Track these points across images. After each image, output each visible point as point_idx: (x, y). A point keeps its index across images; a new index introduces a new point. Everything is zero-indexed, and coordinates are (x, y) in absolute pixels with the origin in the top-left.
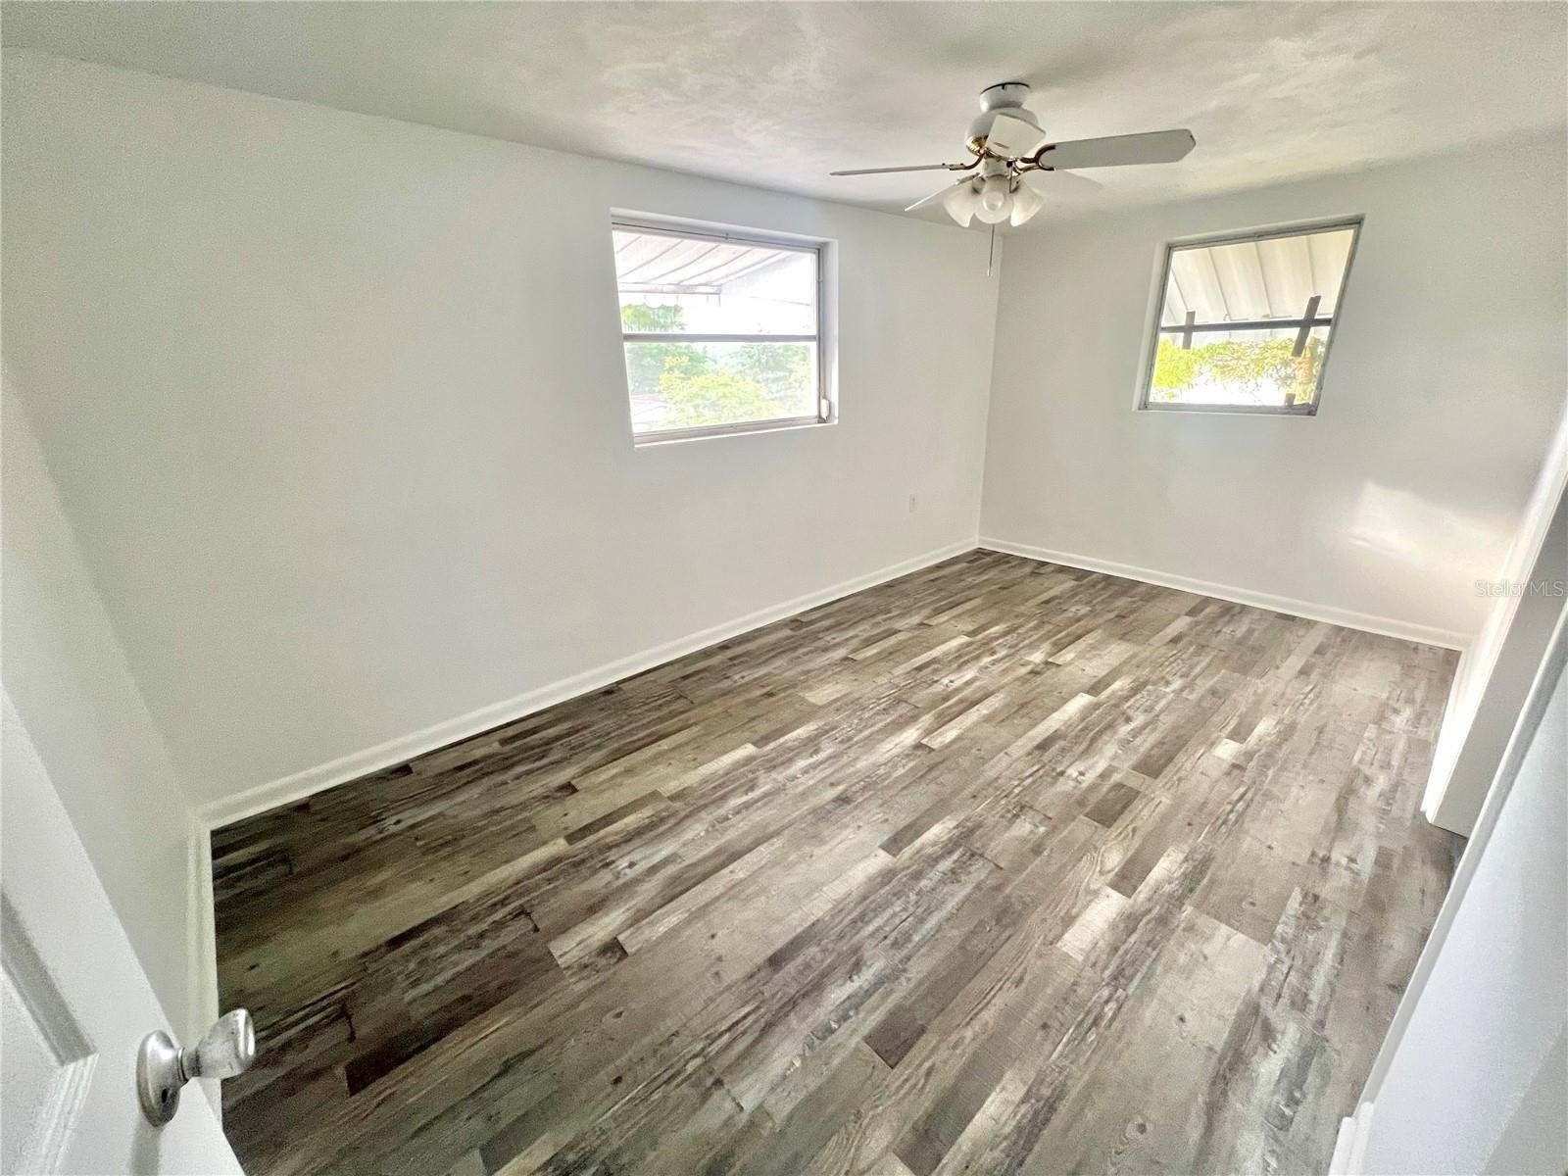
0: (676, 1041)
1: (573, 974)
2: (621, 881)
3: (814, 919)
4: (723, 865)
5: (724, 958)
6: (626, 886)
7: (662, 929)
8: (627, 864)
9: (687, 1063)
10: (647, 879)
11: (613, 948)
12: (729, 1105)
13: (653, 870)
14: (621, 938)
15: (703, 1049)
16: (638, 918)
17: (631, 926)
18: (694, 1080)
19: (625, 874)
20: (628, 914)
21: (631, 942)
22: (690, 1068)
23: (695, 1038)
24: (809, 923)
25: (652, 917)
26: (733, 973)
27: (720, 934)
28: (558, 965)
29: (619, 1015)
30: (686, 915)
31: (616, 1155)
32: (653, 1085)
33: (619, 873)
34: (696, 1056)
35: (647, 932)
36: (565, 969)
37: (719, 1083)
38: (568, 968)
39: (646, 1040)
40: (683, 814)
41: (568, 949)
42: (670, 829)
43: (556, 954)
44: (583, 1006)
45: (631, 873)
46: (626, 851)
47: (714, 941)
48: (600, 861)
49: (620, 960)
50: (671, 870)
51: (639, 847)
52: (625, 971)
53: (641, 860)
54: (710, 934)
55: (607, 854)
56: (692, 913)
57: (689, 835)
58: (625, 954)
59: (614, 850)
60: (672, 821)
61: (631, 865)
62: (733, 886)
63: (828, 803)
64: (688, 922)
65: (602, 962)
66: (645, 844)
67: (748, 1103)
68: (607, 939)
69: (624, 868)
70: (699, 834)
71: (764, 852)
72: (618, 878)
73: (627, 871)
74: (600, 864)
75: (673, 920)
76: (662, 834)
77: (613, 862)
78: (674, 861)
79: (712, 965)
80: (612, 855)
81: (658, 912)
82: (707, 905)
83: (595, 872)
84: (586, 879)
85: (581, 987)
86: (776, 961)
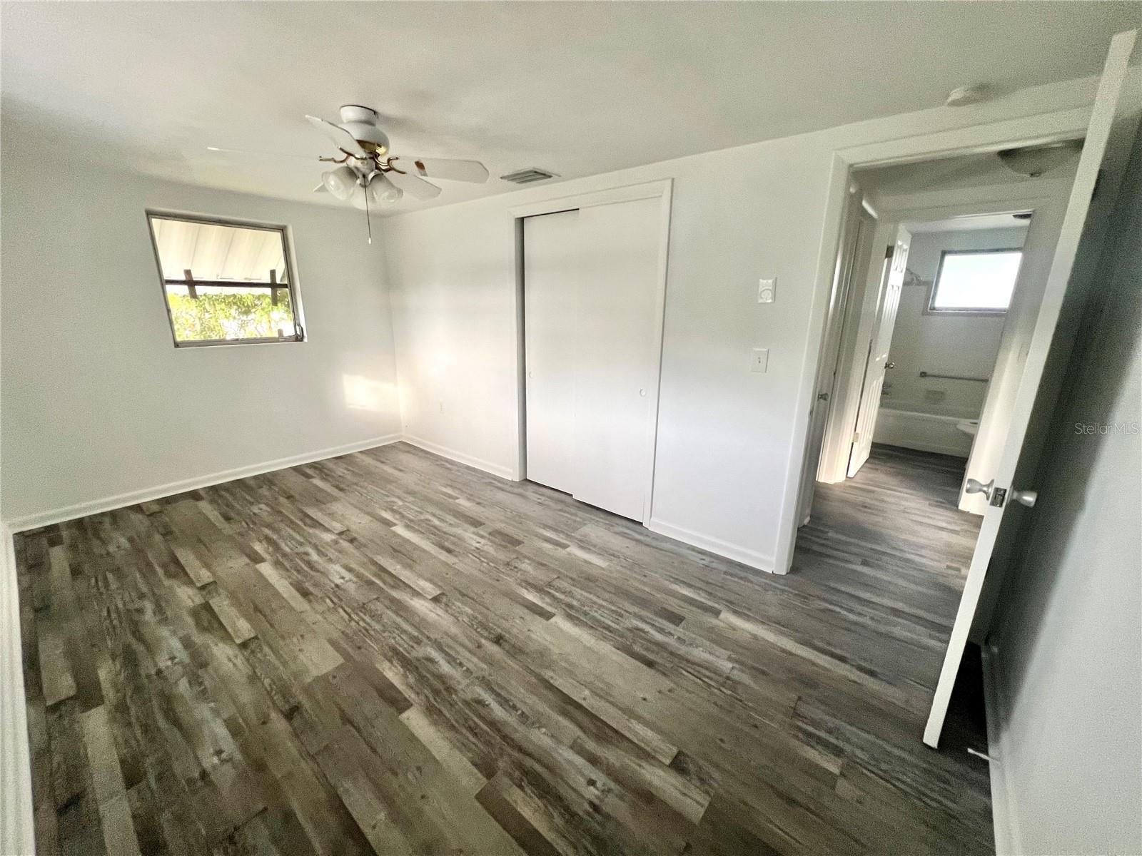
0: (720, 703)
1: (710, 786)
2: (612, 785)
3: (614, 649)
4: (579, 706)
5: (658, 689)
6: (617, 780)
7: (650, 734)
8: (592, 788)
9: (727, 695)
10: (605, 762)
11: (678, 765)
12: (735, 672)
13: (593, 760)
14: (668, 762)
15: (716, 688)
16: (645, 755)
17: (654, 758)
18: (733, 689)
19: (604, 784)
20: (644, 764)
21: (668, 751)
22: (729, 692)
23: (712, 694)
24: (618, 651)
25: (643, 745)
26: (666, 684)
27: (641, 696)
28: (710, 804)
29: (721, 740)
30: (632, 721)
31: (785, 715)
32: (745, 707)
33: (603, 791)
34: (721, 691)
35: (656, 744)
36: (709, 795)
37: (728, 678)
38: (707, 792)
39: (727, 719)
40: (516, 754)
41: (693, 804)
42: (538, 761)
43: (702, 811)
44: (728, 767)
45: (601, 779)
46: (574, 796)
47: (648, 696)
48: (593, 818)
49: (685, 755)
50: (591, 745)
51: (567, 784)
52: (692, 749)
53: (583, 775)
54: (644, 702)
55: (581, 813)
56: (630, 717)
57: (547, 742)
58: (680, 753)
59: (575, 808)
60: (529, 762)
61: (592, 783)
62: (597, 695)
63: (504, 649)
64: (639, 718)
65: (691, 767)
66: (562, 778)
67: (730, 665)
68: (673, 772)
69: (597, 789)
70: (544, 733)
71: (559, 682)
72: (610, 790)
73: (599, 784)
74: (596, 816)
75: (639, 728)
76: (546, 767)
77: (591, 804)
78: (581, 746)
79: (665, 695)
80: (582, 808)
81: (636, 742)
82: (620, 709)
83: (607, 817)
84: (619, 824)
85: (716, 775)
86: (650, 664)
